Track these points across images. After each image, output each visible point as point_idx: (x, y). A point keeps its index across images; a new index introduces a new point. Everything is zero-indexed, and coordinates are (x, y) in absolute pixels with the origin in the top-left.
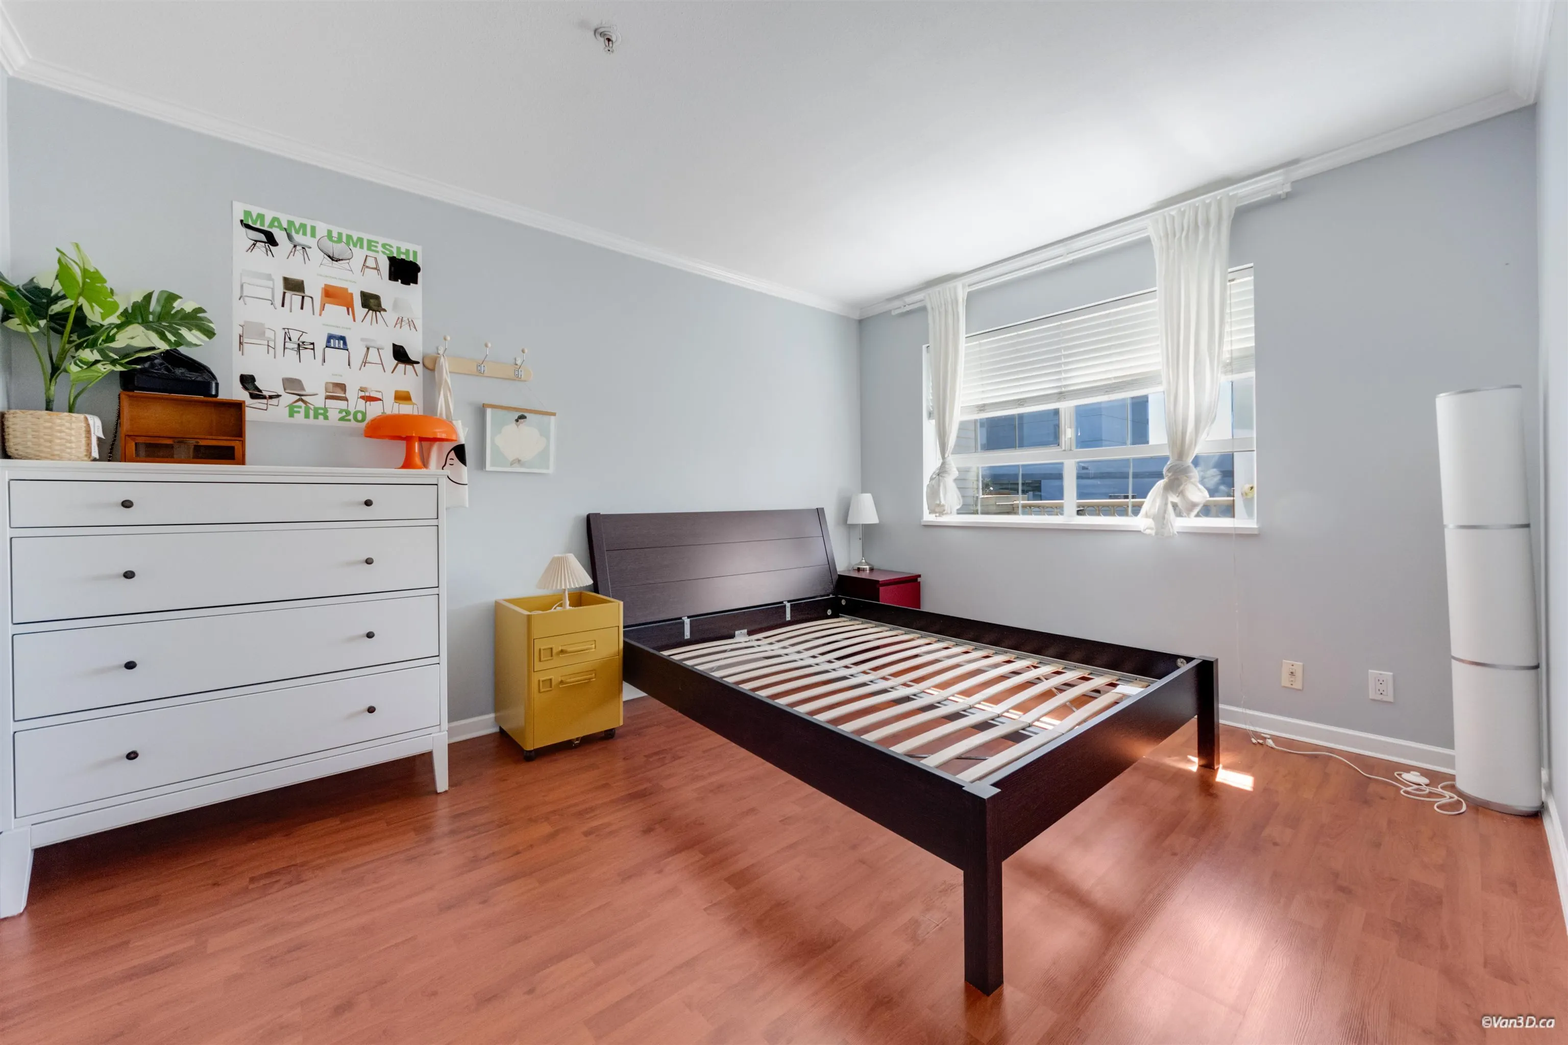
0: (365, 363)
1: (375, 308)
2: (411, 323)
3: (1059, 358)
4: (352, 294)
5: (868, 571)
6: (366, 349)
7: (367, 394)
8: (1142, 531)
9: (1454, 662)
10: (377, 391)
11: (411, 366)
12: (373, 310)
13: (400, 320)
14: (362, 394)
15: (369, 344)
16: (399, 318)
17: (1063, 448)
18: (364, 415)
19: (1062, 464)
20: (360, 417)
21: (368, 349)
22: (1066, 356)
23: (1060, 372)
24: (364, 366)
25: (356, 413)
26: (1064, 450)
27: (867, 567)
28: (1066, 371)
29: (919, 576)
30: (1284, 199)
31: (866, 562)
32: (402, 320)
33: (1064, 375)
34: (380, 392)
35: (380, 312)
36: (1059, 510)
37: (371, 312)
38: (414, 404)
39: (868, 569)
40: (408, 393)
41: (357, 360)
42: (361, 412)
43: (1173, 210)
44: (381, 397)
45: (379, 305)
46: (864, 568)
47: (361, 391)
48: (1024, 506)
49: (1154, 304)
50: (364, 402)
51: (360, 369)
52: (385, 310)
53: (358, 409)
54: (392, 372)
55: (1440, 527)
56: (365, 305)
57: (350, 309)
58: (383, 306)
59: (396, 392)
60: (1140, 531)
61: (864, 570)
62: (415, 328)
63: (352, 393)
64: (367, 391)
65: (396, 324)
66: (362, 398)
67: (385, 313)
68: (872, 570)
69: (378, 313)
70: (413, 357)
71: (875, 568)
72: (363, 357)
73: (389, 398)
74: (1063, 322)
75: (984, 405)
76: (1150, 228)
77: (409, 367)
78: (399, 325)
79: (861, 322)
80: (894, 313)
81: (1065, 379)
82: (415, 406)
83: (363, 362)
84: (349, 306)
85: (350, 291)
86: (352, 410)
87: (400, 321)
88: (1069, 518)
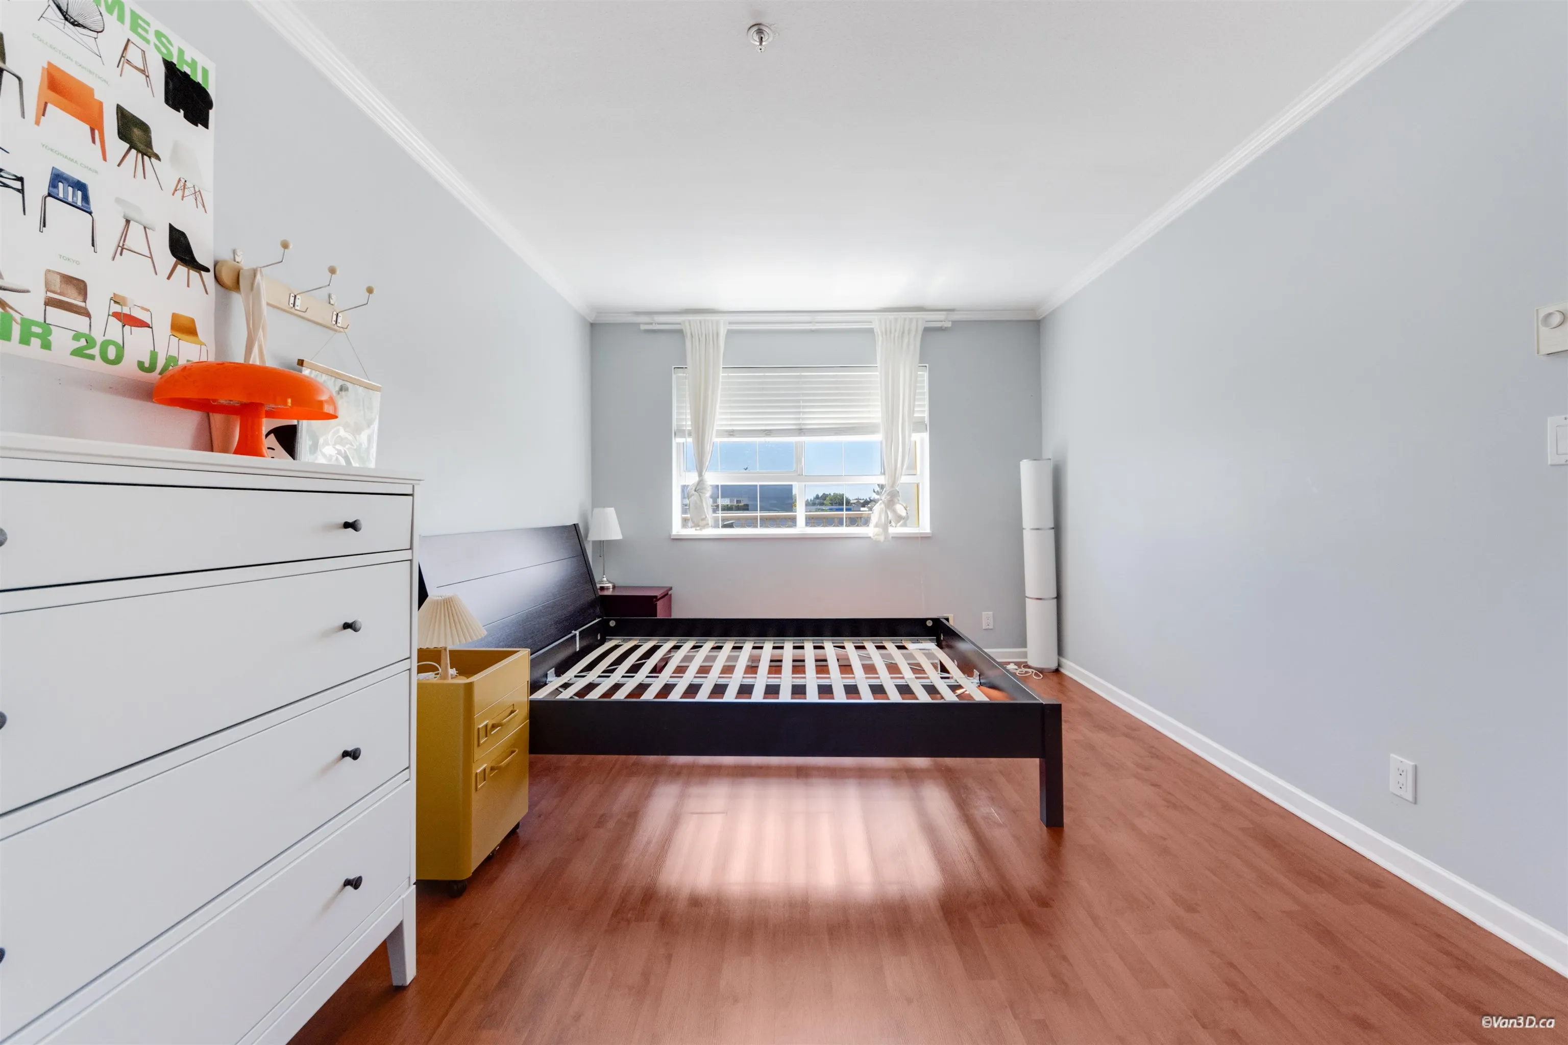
0: (121, 248)
1: (142, 147)
2: (197, 194)
3: (798, 401)
4: (101, 104)
5: (611, 590)
6: (123, 222)
7: (126, 310)
8: (872, 537)
9: (1027, 599)
10: (143, 308)
11: (197, 274)
12: (139, 151)
13: (182, 184)
14: (116, 308)
15: (131, 214)
16: (180, 180)
17: (799, 473)
18: (121, 349)
19: (791, 485)
20: (112, 353)
21: (128, 222)
22: (804, 401)
23: (799, 413)
24: (121, 254)
25: (106, 344)
26: (799, 475)
27: (610, 585)
28: (804, 413)
29: (671, 589)
30: (943, 330)
31: (608, 580)
32: (185, 185)
33: (801, 416)
34: (148, 310)
35: (150, 157)
36: (792, 521)
37: (133, 152)
38: (202, 344)
39: (611, 587)
40: (192, 321)
41: (108, 238)
42: (115, 343)
43: (892, 316)
44: (149, 321)
45: (149, 144)
46: (607, 587)
47: (115, 302)
48: (762, 519)
49: (875, 376)
50: (120, 324)
51: (114, 258)
52: (158, 157)
53: (107, 337)
54: (169, 278)
55: (1020, 529)
56: (123, 134)
57: (97, 132)
58: (156, 149)
59: (175, 317)
60: (870, 537)
61: (608, 588)
62: (204, 206)
63: (97, 303)
64: (125, 305)
65: (176, 190)
66: (116, 315)
67: (158, 161)
68: (614, 587)
69: (146, 158)
70: (201, 257)
71: (616, 585)
72: (119, 235)
73: (163, 326)
74: (803, 374)
75: (733, 431)
76: (876, 323)
77: (194, 274)
78: (179, 193)
79: (592, 325)
80: (643, 327)
81: (803, 419)
82: (203, 347)
83: (119, 246)
84: (96, 127)
85: (98, 96)
86: (99, 339)
87: (181, 186)
88: (801, 528)
